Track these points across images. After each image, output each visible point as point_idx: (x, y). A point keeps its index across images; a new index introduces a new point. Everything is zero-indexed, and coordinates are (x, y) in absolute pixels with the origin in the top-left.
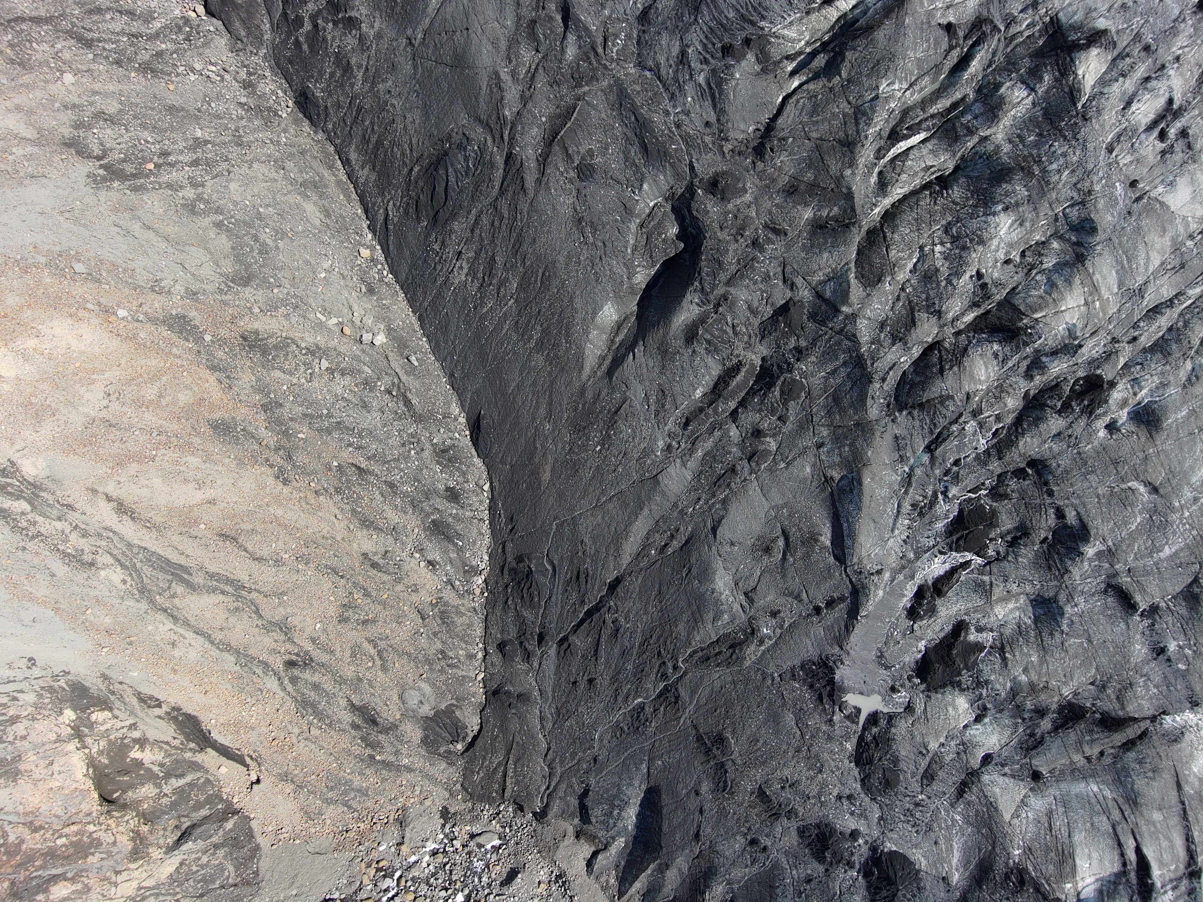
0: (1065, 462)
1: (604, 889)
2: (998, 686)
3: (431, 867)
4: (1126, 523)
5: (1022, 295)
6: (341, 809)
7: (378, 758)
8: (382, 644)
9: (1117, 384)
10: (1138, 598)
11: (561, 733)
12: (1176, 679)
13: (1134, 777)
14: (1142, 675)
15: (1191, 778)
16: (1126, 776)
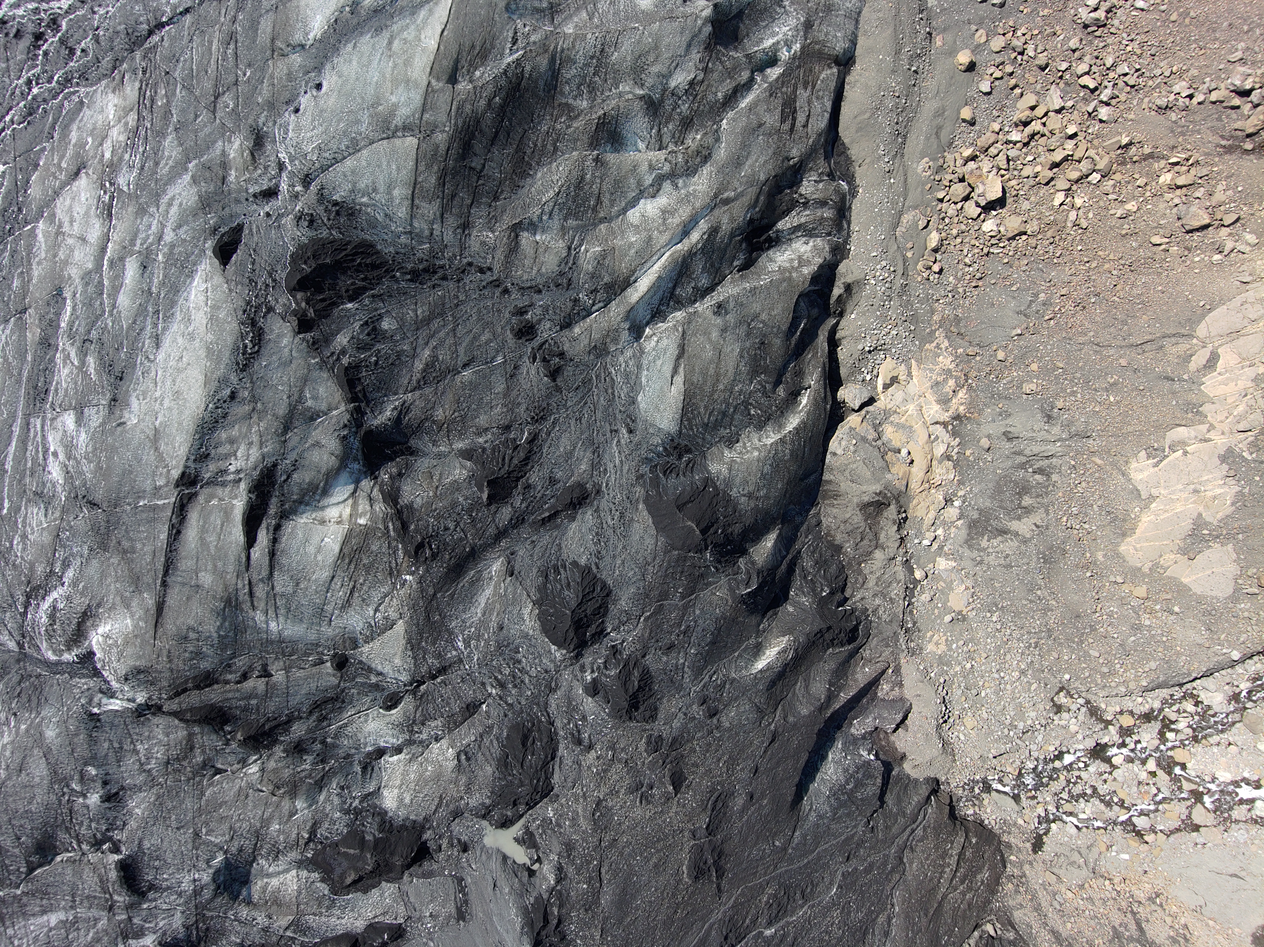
1: (900, 685)
2: (336, 800)
3: (1083, 804)
6: (1150, 930)
10: (113, 875)
11: (872, 904)
12: (106, 755)
13: (215, 635)
14: (149, 771)
15: (139, 613)
16: (226, 636)
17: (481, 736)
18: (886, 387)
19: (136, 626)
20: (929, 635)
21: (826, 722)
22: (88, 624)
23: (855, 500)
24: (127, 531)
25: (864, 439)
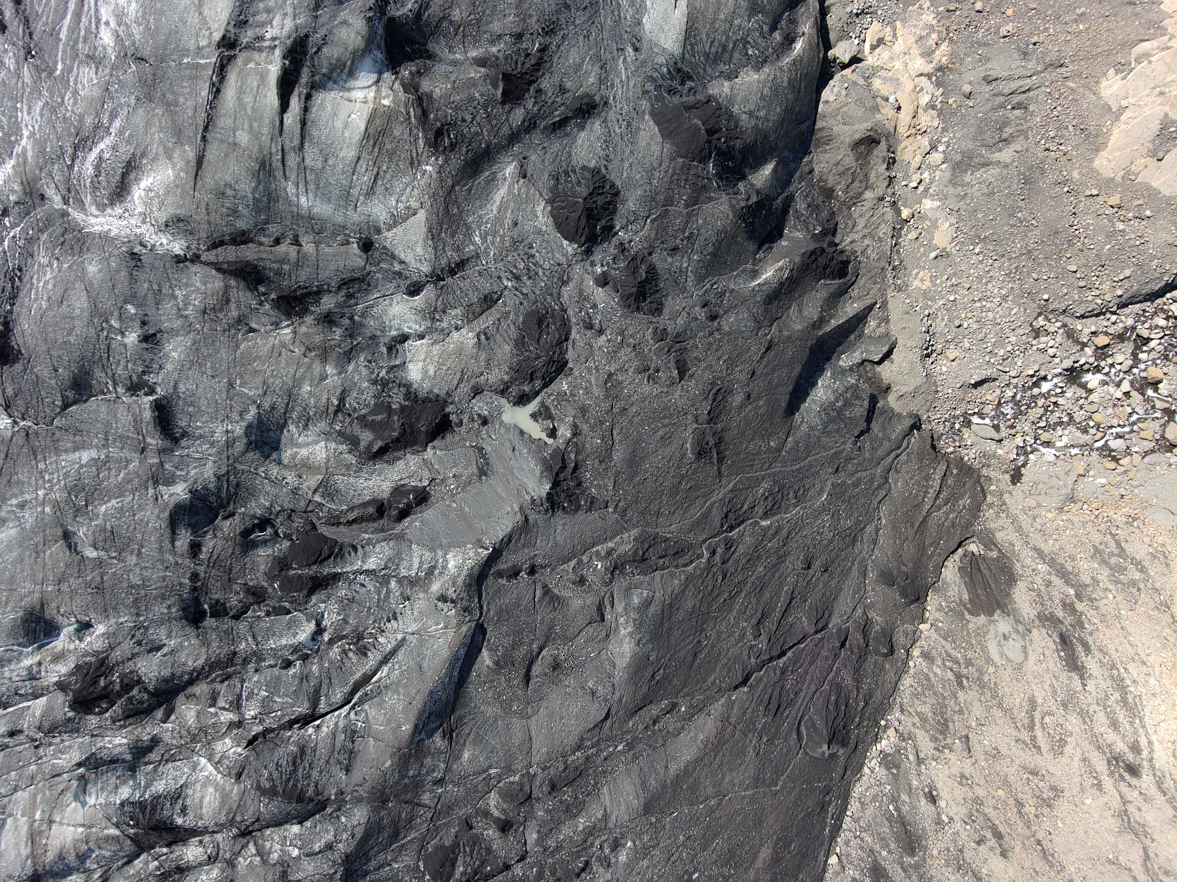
0: (160, 609)
1: (887, 320)
2: (364, 372)
3: (1060, 433)
4: (121, 510)
5: (122, 854)
6: (1129, 548)
7: (1072, 592)
8: (1025, 736)
9: (56, 684)
10: (148, 415)
11: (860, 515)
12: (146, 295)
13: (250, 196)
14: (186, 317)
15: (181, 164)
16: (259, 201)
17: (499, 320)
18: (873, 48)
19: (177, 177)
20: (914, 272)
21: (818, 339)
22: (132, 177)
23: (847, 140)
24: (171, 85)
25: (855, 83)
